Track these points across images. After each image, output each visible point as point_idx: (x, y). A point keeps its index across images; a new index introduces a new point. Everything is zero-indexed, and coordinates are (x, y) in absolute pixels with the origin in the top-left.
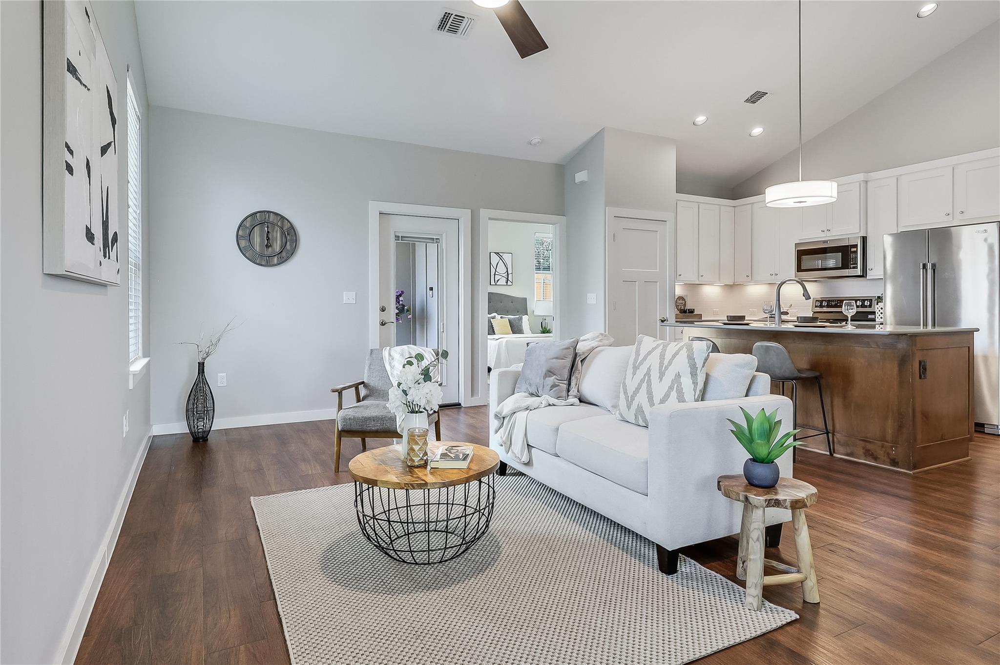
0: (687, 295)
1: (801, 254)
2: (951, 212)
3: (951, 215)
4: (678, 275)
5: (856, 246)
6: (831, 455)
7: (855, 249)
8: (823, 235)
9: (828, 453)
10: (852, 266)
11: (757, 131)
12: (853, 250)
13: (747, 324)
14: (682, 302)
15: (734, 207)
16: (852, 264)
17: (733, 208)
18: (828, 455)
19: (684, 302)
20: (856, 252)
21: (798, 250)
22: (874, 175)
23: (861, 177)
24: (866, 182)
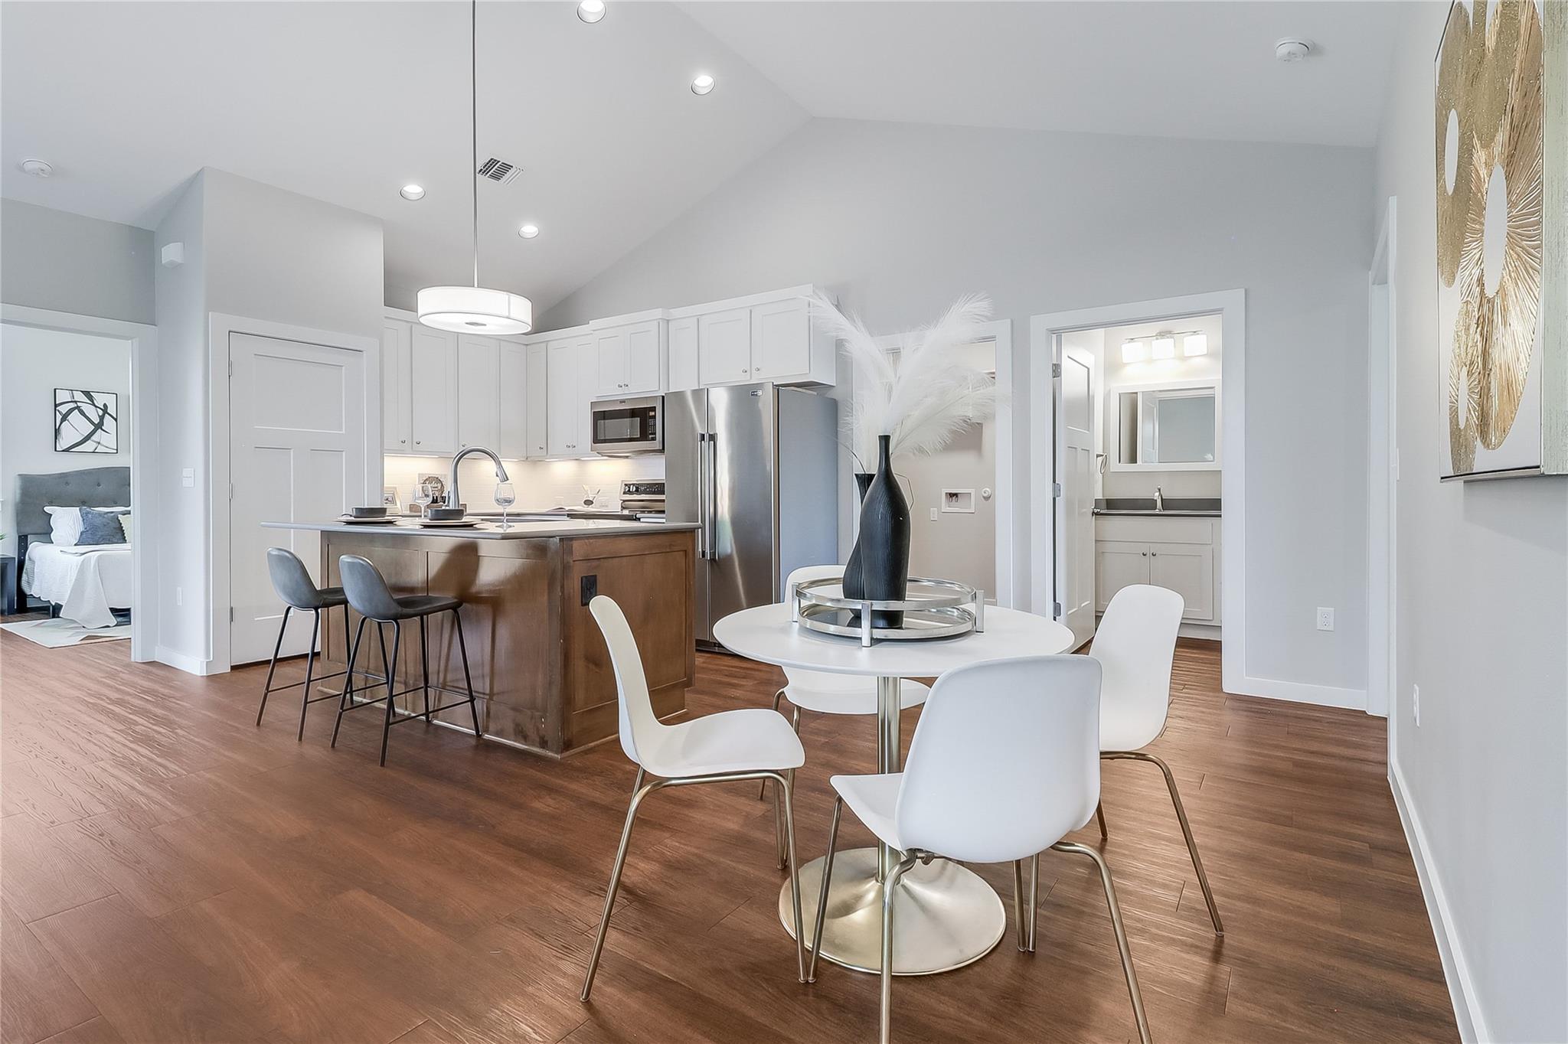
0: (445, 475)
1: (600, 417)
2: (749, 368)
3: (748, 372)
4: (415, 443)
5: (653, 409)
6: (478, 736)
7: (653, 413)
8: (620, 391)
9: (474, 732)
10: (650, 436)
11: (529, 230)
12: (652, 414)
13: (390, 523)
14: (436, 485)
15: (527, 345)
16: (651, 434)
17: (525, 347)
18: (472, 735)
19: (439, 485)
20: (654, 417)
21: (594, 412)
22: (676, 312)
23: (658, 313)
24: (668, 321)
